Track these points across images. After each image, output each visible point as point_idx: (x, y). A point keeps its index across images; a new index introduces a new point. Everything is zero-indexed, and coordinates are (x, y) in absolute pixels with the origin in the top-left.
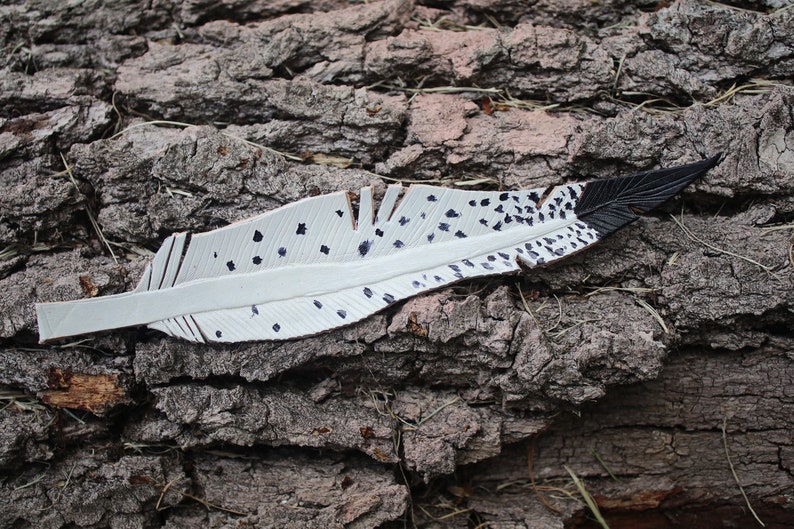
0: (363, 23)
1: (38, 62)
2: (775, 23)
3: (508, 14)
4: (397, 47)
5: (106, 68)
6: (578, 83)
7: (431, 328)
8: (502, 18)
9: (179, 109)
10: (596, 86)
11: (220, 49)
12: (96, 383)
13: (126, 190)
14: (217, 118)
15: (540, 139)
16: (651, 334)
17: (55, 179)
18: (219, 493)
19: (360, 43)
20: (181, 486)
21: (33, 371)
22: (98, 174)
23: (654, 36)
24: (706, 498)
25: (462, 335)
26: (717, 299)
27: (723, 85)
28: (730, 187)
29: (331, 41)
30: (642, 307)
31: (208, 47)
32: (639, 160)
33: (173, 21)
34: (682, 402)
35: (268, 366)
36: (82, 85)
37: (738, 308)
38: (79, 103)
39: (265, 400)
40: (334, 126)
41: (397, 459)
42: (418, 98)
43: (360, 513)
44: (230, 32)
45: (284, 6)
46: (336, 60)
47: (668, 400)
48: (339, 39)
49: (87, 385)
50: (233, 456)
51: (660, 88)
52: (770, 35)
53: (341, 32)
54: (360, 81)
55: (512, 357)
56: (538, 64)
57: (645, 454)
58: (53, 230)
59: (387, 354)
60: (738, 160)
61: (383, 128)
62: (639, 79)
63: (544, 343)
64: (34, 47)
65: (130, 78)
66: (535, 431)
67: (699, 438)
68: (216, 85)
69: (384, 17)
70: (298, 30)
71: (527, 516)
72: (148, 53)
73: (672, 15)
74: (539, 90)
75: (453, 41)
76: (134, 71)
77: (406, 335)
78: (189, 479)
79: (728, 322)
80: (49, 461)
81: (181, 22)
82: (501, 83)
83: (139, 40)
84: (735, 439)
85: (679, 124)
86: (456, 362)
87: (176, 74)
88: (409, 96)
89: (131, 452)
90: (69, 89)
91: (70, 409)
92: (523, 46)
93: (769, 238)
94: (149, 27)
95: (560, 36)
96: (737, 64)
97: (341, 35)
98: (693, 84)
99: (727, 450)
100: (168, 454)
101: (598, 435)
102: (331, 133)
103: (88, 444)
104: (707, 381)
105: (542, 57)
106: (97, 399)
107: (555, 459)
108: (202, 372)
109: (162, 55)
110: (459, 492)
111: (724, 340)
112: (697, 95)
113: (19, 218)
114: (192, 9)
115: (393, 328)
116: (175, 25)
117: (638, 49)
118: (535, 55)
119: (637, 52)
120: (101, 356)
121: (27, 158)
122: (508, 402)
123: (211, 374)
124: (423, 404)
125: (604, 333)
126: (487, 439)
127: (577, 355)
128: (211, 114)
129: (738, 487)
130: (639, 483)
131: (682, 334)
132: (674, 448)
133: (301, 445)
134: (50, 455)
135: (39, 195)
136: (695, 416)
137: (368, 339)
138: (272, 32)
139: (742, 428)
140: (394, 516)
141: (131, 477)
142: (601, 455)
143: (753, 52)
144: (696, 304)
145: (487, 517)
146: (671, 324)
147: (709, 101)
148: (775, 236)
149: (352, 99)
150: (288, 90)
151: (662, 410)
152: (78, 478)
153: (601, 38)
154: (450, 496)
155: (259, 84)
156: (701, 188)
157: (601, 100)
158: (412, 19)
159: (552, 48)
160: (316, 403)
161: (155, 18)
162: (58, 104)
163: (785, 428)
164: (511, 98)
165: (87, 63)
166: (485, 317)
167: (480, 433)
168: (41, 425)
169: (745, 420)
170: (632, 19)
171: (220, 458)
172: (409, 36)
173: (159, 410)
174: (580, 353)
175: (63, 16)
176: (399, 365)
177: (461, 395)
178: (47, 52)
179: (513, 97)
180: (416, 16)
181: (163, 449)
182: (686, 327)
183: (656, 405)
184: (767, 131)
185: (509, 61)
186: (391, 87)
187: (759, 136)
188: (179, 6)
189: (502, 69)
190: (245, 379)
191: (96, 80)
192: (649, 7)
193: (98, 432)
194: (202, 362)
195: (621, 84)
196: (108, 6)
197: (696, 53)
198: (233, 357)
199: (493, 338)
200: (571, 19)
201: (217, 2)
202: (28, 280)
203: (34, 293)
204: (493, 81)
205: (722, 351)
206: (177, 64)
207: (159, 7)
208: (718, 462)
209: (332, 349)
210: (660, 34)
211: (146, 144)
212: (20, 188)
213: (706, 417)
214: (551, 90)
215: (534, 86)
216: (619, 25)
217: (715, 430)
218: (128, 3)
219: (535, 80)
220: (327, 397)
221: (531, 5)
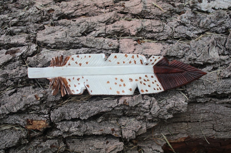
0: (105, 20)
1: (12, 32)
2: (212, 18)
3: (142, 15)
4: (115, 27)
5: (32, 33)
6: (163, 35)
7: (130, 103)
9: (56, 45)
10: (168, 36)
11: (65, 27)
12: (40, 122)
15: (154, 51)
16: (184, 101)
17: (23, 67)
18: (74, 148)
19: (104, 26)
20: (64, 147)
21: (22, 120)
22: (36, 65)
23: (182, 22)
24: (195, 138)
25: (137, 104)
26: (200, 91)
27: (199, 34)
28: (202, 62)
29: (97, 25)
30: (181, 93)
31: (62, 27)
32: (180, 56)
33: (50, 19)
34: (190, 115)
35: (87, 115)
36: (28, 39)
37: (205, 93)
38: (28, 45)
39: (86, 123)
40: (100, 49)
41: (120, 136)
42: (121, 40)
43: (111, 150)
44: (68, 22)
45: (81, 14)
46: (98, 30)
47: (187, 115)
48: (99, 25)
49: (38, 123)
50: (76, 138)
51: (183, 36)
52: (210, 21)
53: (99, 23)
54: (104, 35)
55: (150, 109)
56: (152, 30)
57: (180, 128)
58: (24, 81)
59: (117, 110)
60: (204, 55)
61: (113, 49)
62: (178, 34)
63: (158, 105)
64: (11, 27)
65: (41, 37)
66: (154, 126)
67: (194, 124)
68: (66, 38)
69: (110, 18)
70: (88, 22)
71: (152, 146)
72: (45, 29)
73: (186, 16)
75: (129, 24)
76: (41, 34)
77: (123, 105)
78: (65, 145)
79: (202, 96)
81: (53, 19)
82: (142, 35)
83: (42, 25)
84: (203, 123)
85: (189, 46)
86: (135, 110)
87: (54, 35)
88: (118, 39)
89: (49, 139)
90: (24, 41)
91: (33, 130)
92: (148, 26)
93: (212, 74)
94: (43, 21)
95: (158, 23)
96: (202, 29)
98: (192, 35)
99: (201, 126)
100: (59, 139)
101: (169, 125)
102: (99, 51)
103: (37, 137)
104: (196, 110)
106: (41, 126)
107: (158, 131)
108: (70, 118)
109: (49, 30)
110: (134, 141)
111: (201, 100)
112: (193, 37)
113: (14, 79)
114: (56, 16)
115: (119, 103)
116: (51, 20)
117: (178, 26)
118: (151, 28)
120: (40, 114)
121: (15, 61)
122: (148, 119)
123: (72, 118)
124: (126, 121)
125: (173, 101)
126: (143, 129)
127: (166, 107)
128: (65, 46)
129: (203, 135)
130: (179, 135)
131: (191, 100)
132: (188, 127)
133: (96, 134)
134: (27, 142)
135: (20, 72)
136: (193, 118)
137: (113, 107)
138: (80, 23)
139: (205, 121)
140: (120, 150)
141: (50, 146)
142: (170, 129)
143: (206, 26)
144: (195, 92)
145: (142, 147)
146: (188, 97)
147: (196, 39)
148: (213, 74)
149: (104, 42)
150: (87, 40)
151: (185, 117)
152: (35, 147)
153: (168, 22)
154: (132, 143)
155: (78, 38)
156: (195, 62)
157: (169, 39)
158: (117, 17)
159: (156, 26)
160: (99, 123)
161: (45, 18)
162: (22, 45)
163: (215, 120)
165: (27, 32)
166: (143, 99)
167: (141, 128)
168: (25, 134)
169: (205, 119)
170: (175, 16)
171: (73, 138)
172: (117, 23)
173: (57, 128)
174: (167, 107)
175: (19, 18)
176: (120, 112)
177: (135, 118)
178: (15, 29)
179: (145, 39)
181: (58, 137)
182: (192, 98)
183: (184, 116)
184: (211, 47)
185: (145, 30)
186: (113, 37)
187: (209, 48)
188: (52, 15)
189: (143, 32)
190: (81, 119)
191: (31, 37)
192: (180, 13)
193: (40, 134)
194: (69, 115)
195: (173, 35)
196: (32, 15)
197: (192, 26)
198: (78, 114)
199: (145, 105)
200: (159, 17)
201: (63, 14)
202: (19, 96)
203: (21, 100)
204: (140, 35)
205: (200, 102)
206: (54, 32)
207: (46, 15)
208: (198, 129)
209: (104, 110)
210: (183, 22)
211: (49, 56)
212: (14, 70)
213: (196, 119)
214: (156, 37)
215: (151, 36)
216: (172, 18)
217: (198, 121)
218: (37, 14)
219: (151, 34)
220: (101, 121)
221: (148, 13)
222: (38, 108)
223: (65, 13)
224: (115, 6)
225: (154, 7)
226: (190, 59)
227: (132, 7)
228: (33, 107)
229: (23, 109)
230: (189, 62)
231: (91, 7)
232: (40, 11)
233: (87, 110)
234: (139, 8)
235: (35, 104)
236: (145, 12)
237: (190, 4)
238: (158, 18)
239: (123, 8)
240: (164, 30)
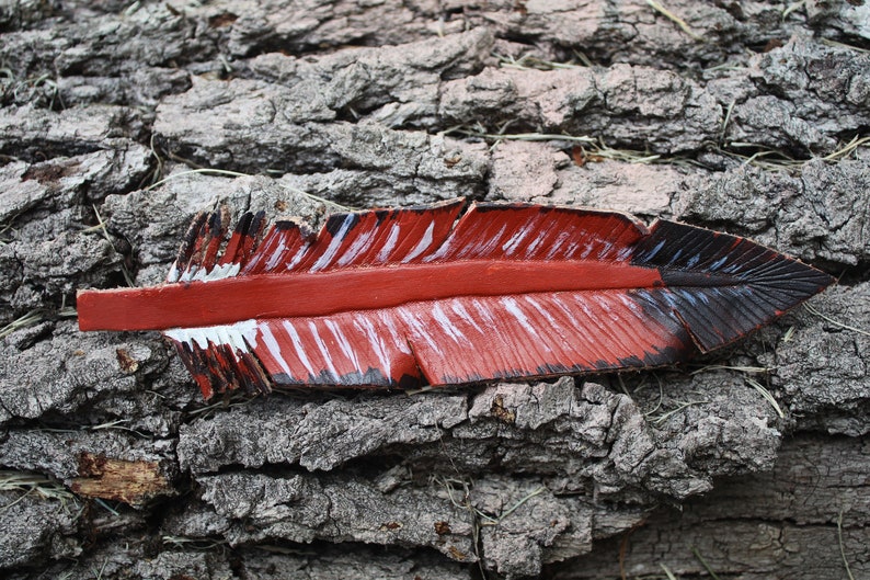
0: (439, 60)
1: (64, 97)
3: (600, 51)
4: (477, 89)
5: (142, 104)
6: (682, 132)
7: (519, 413)
8: (593, 54)
9: (228, 155)
10: (703, 136)
11: (273, 85)
12: (134, 470)
13: (169, 249)
14: (271, 165)
15: (640, 196)
16: (766, 420)
17: (87, 234)
19: (435, 83)
21: (61, 456)
22: (137, 230)
23: (767, 81)
25: (553, 421)
26: (839, 381)
27: (844, 136)
28: (854, 253)
29: (402, 79)
30: (753, 388)
31: (261, 83)
32: (752, 222)
33: (219, 51)
34: (793, 493)
35: (332, 454)
36: (117, 125)
37: (862, 391)
38: (114, 147)
39: (326, 491)
40: (407, 178)
41: (475, 559)
42: (501, 146)
44: (286, 66)
45: (346, 37)
46: (408, 102)
47: (778, 490)
48: (410, 78)
49: (123, 473)
50: (287, 552)
51: (773, 139)
53: (413, 70)
54: (434, 125)
55: (609, 446)
56: (637, 110)
57: (750, 550)
59: (466, 440)
60: (863, 223)
61: (462, 181)
62: (751, 129)
63: (646, 430)
64: (60, 79)
65: (171, 119)
66: (630, 525)
67: (810, 533)
68: (271, 128)
69: (462, 53)
70: (365, 67)
72: (192, 90)
73: (787, 56)
74: (637, 139)
75: (541, 82)
76: (176, 110)
77: (489, 420)
79: (850, 407)
80: (77, 557)
81: (229, 53)
82: (594, 131)
83: (181, 73)
84: (852, 534)
85: (796, 181)
86: (544, 449)
87: (225, 115)
88: (490, 143)
89: (171, 547)
90: (102, 131)
91: (103, 500)
92: (621, 90)
94: (191, 59)
95: (663, 79)
96: (860, 113)
97: (413, 73)
98: (810, 134)
99: (842, 547)
100: (214, 550)
101: (697, 528)
102: (402, 185)
103: (121, 537)
104: (822, 469)
105: (642, 102)
106: (135, 488)
107: (649, 555)
108: (257, 459)
109: (208, 93)
111: (844, 425)
112: (815, 148)
113: (46, 279)
114: (241, 39)
115: (474, 411)
116: (221, 57)
117: (749, 95)
118: (634, 100)
119: (747, 98)
120: (139, 438)
121: (55, 209)
122: (601, 494)
123: (266, 462)
124: (504, 495)
125: (713, 418)
126: (576, 535)
127: (683, 444)
128: (265, 160)
131: (798, 419)
132: (782, 544)
133: (367, 542)
134: (79, 550)
135: (69, 254)
136: (807, 509)
137: (447, 424)
138: (334, 67)
139: (860, 523)
141: (172, 577)
142: (701, 551)
144: (816, 386)
146: (785, 408)
147: (828, 154)
149: (427, 147)
150: (354, 136)
151: (770, 501)
152: (110, 576)
153: (706, 81)
155: (321, 127)
156: (821, 254)
157: (707, 152)
158: (492, 55)
159: (654, 92)
160: (384, 494)
161: (199, 48)
162: (90, 148)
164: (605, 147)
165: (120, 98)
166: (580, 400)
167: (569, 529)
168: (69, 517)
169: (864, 514)
170: (740, 58)
171: (272, 554)
172: (490, 75)
173: (205, 501)
174: (686, 441)
175: (94, 45)
176: (480, 452)
177: (547, 484)
178: (75, 86)
179: (607, 146)
180: (496, 50)
181: (208, 544)
182: (803, 412)
183: (764, 496)
185: (605, 105)
186: (469, 133)
188: (227, 36)
189: (596, 115)
190: (305, 468)
191: (132, 120)
192: (760, 46)
193: (133, 525)
194: (256, 448)
195: (729, 134)
196: (146, 34)
197: (815, 101)
198: (292, 443)
199: (588, 424)
200: (672, 58)
201: (269, 31)
202: (55, 351)
203: (63, 367)
204: (586, 128)
205: (840, 437)
206: (225, 103)
207: (204, 36)
208: (831, 560)
209: (405, 435)
210: (774, 78)
211: (192, 196)
212: (47, 245)
213: (820, 510)
214: (651, 139)
215: (632, 134)
216: (725, 65)
217: (829, 524)
218: (168, 31)
219: (633, 128)
220: (396, 487)
221: (625, 41)
222: (129, 406)
223: (279, 30)
224: (486, 10)
225: (651, 18)
226: (797, 239)
227: (556, 14)
228: (109, 402)
229: (67, 408)
230: (795, 251)
231: (388, 11)
232: (179, 18)
233: (334, 429)
234: (585, 19)
235: (116, 388)
236: (613, 35)
237: (809, 11)
238: (665, 65)
239: (518, 15)
240: (689, 112)
